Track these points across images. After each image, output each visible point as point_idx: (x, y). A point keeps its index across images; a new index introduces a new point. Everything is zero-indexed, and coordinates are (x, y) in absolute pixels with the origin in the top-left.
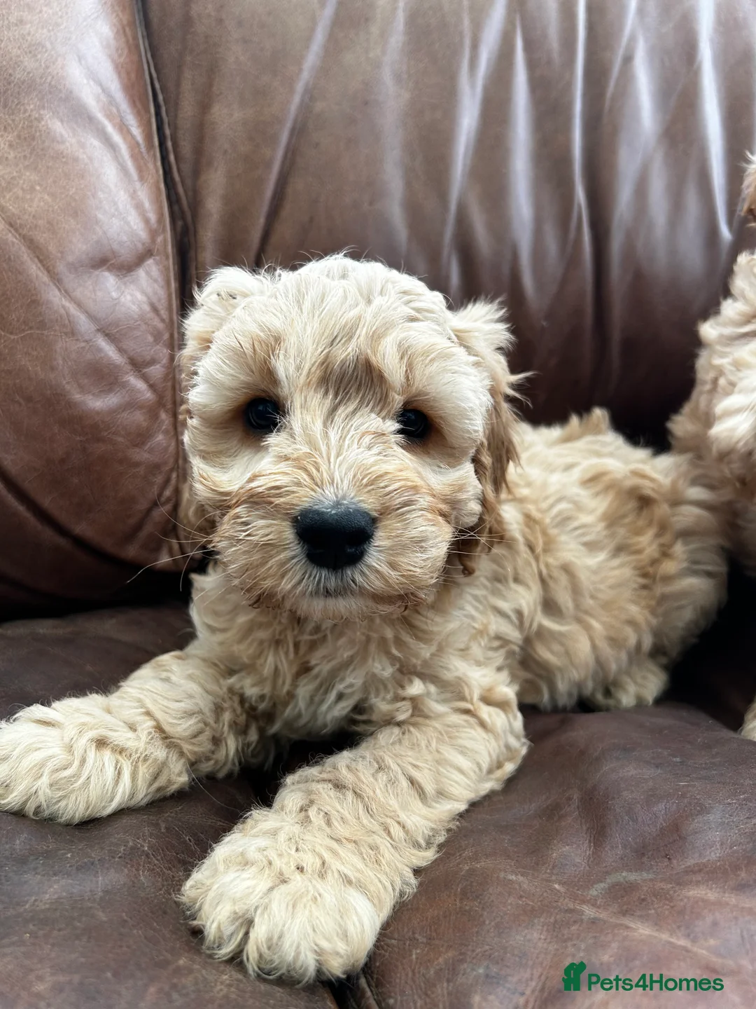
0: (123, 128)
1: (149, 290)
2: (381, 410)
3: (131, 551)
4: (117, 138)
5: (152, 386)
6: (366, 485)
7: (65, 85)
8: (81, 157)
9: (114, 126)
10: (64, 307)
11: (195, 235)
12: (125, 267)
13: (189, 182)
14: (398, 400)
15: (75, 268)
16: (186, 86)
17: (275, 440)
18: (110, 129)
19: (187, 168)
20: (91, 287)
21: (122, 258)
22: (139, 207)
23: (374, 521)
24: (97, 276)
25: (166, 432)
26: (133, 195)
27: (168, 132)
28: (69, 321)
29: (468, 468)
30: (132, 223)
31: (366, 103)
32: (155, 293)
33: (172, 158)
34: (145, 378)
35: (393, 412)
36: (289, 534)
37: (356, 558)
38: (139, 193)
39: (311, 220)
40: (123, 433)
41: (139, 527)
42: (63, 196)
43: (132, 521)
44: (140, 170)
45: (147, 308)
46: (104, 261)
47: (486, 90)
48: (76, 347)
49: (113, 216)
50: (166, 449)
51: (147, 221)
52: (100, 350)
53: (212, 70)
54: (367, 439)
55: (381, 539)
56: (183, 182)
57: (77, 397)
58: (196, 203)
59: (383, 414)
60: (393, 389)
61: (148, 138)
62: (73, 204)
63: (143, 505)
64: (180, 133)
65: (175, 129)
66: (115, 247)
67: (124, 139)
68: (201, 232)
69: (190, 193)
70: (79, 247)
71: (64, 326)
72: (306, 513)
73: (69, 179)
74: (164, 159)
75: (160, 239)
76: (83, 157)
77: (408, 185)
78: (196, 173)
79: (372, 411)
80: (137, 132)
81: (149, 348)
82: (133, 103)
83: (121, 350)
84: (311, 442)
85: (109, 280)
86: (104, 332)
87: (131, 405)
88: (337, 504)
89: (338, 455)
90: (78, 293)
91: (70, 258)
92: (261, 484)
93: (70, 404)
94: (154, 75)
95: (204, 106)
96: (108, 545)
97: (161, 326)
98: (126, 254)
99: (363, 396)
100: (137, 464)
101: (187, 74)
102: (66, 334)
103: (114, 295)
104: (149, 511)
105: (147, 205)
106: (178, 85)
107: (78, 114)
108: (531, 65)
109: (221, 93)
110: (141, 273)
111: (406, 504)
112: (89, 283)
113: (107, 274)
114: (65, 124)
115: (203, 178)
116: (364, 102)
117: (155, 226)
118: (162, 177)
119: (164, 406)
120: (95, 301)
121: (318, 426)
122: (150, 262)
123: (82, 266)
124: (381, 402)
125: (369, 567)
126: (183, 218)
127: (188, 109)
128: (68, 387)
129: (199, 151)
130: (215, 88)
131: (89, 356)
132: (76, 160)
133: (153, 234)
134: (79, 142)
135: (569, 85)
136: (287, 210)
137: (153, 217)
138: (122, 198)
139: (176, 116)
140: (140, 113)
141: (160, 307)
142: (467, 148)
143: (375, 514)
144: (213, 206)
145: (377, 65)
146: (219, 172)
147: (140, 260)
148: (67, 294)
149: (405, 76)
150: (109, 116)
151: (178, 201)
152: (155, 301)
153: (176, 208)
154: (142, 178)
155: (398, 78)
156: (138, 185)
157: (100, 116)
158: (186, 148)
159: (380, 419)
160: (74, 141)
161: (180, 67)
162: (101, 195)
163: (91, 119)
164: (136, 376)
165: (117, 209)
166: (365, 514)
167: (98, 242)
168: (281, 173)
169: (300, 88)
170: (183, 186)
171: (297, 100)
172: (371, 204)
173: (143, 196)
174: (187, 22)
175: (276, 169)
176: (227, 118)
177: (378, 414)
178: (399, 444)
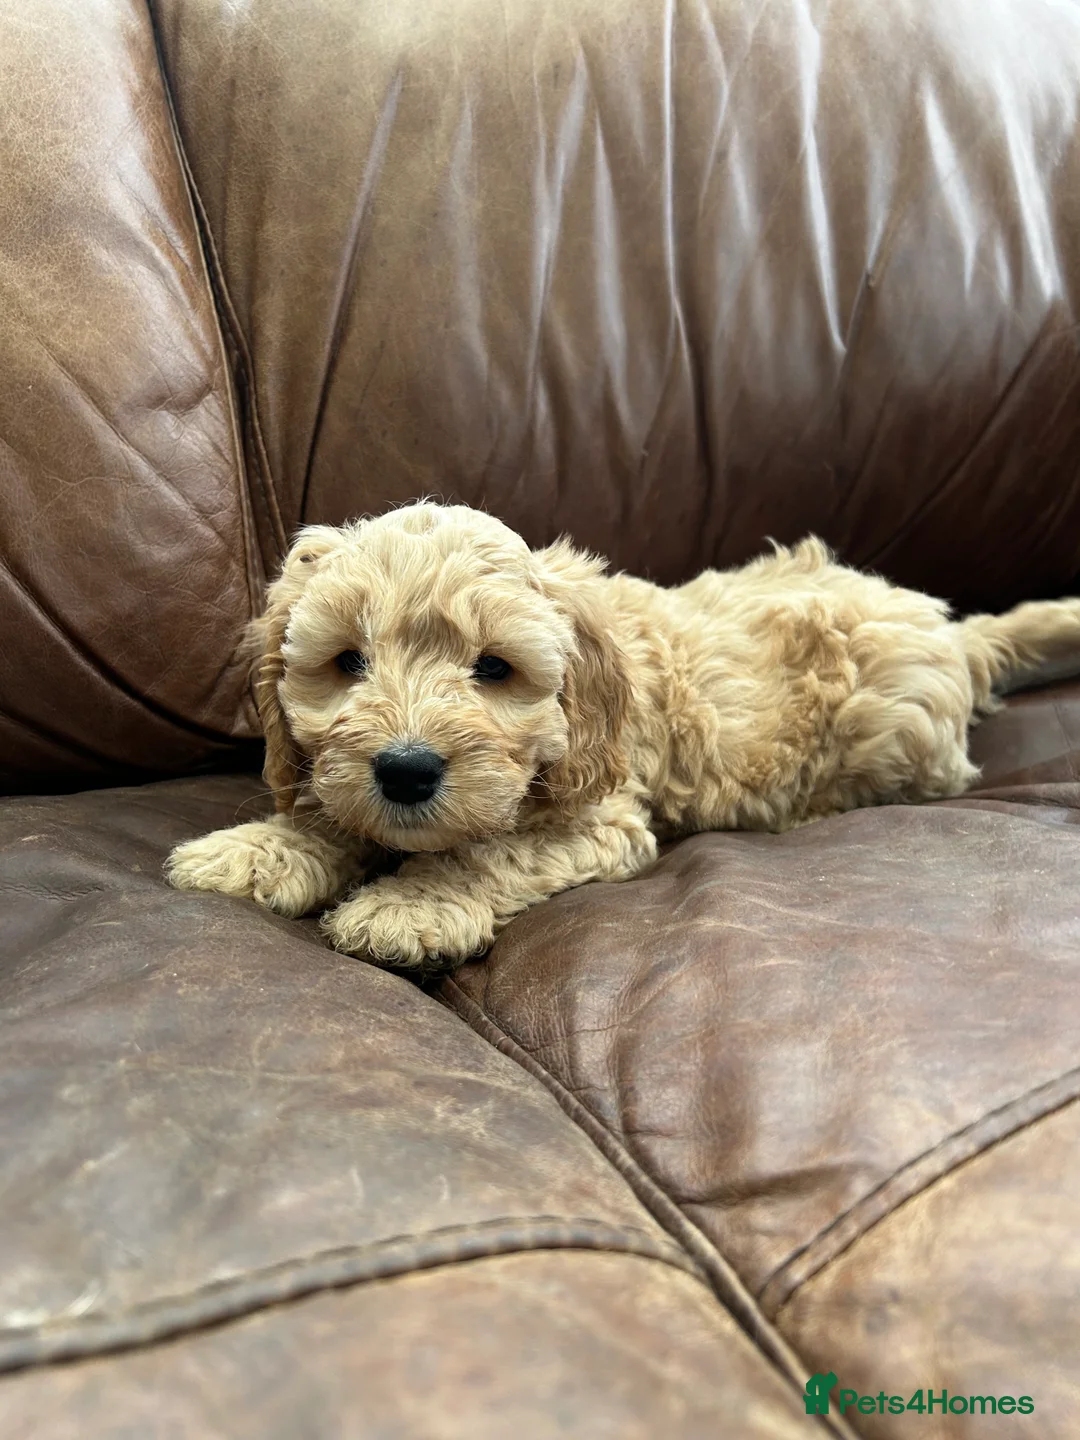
0: (170, 252)
1: (211, 430)
2: (458, 658)
3: (205, 716)
4: (165, 262)
5: (220, 534)
6: (439, 730)
7: (107, 209)
8: (130, 286)
9: (162, 249)
10: (122, 450)
11: (253, 366)
12: (184, 405)
13: (243, 307)
15: (130, 407)
16: (234, 200)
18: (157, 253)
19: (240, 292)
20: (149, 429)
21: (180, 395)
22: (193, 337)
23: (443, 763)
24: (155, 415)
25: (238, 584)
26: (187, 325)
27: (215, 252)
28: (129, 466)
29: (551, 703)
30: (188, 357)
31: (435, 215)
32: (217, 432)
33: (222, 280)
34: (212, 525)
35: (470, 659)
36: (368, 774)
37: (428, 795)
38: (193, 322)
39: (383, 345)
40: (192, 585)
41: (211, 689)
42: (114, 330)
43: (205, 682)
44: (192, 296)
45: (209, 448)
46: (162, 399)
47: (565, 195)
48: (138, 494)
49: (168, 349)
50: (238, 603)
51: (203, 353)
52: (162, 496)
53: (262, 183)
55: (450, 780)
56: (235, 307)
57: (141, 547)
58: (253, 331)
59: (460, 662)
60: (470, 641)
61: (196, 259)
62: (125, 339)
63: (217, 664)
64: (228, 252)
65: (223, 249)
66: (172, 383)
67: (173, 263)
68: (260, 362)
69: (246, 321)
70: (134, 384)
71: (124, 471)
72: (383, 757)
73: (119, 311)
74: (214, 281)
75: (217, 372)
76: (131, 286)
77: (486, 303)
78: (251, 297)
79: (449, 660)
80: (183, 254)
81: (214, 492)
82: (178, 224)
83: (184, 496)
84: (392, 690)
85: (168, 420)
86: (165, 477)
87: (199, 556)
88: (409, 747)
89: (415, 702)
90: (135, 436)
91: (126, 398)
93: (133, 555)
94: (195, 188)
95: (256, 223)
96: (180, 706)
97: (225, 467)
98: (184, 392)
99: (441, 647)
100: (208, 620)
101: (234, 187)
102: (127, 479)
103: (174, 436)
104: (223, 670)
105: (202, 335)
106: (224, 198)
107: (125, 241)
108: (615, 166)
109: (274, 208)
110: (200, 410)
111: (475, 748)
112: (147, 424)
113: (164, 413)
114: (111, 252)
115: (259, 302)
116: (434, 214)
117: (211, 358)
118: (213, 302)
119: (234, 555)
120: (154, 444)
121: (397, 675)
122: (210, 397)
123: (138, 406)
124: (458, 653)
125: (440, 803)
126: (239, 347)
127: (237, 227)
128: (131, 537)
129: (253, 273)
130: (266, 203)
131: (152, 503)
132: (125, 290)
133: (210, 366)
134: (126, 270)
135: (659, 186)
136: (353, 336)
137: (208, 348)
138: (176, 331)
139: (224, 234)
140: (186, 234)
141: (222, 447)
142: (548, 262)
143: (444, 757)
144: (272, 333)
145: (445, 172)
146: (276, 295)
147: (199, 396)
148: (124, 436)
149: (476, 183)
150: (156, 240)
151: (232, 329)
152: (217, 440)
153: (230, 336)
154: (194, 306)
155: (469, 186)
156: (191, 313)
157: (148, 241)
158: (238, 268)
159: (456, 667)
160: (120, 269)
161: (225, 178)
162: (153, 328)
163: (138, 244)
164: (203, 523)
165: (171, 342)
166: (435, 756)
167: (154, 379)
168: (345, 293)
169: (361, 199)
170: (236, 312)
171: (359, 213)
172: (446, 326)
173: (197, 325)
174: (230, 127)
175: (340, 289)
176: (282, 235)
177: (455, 664)
178: (475, 688)
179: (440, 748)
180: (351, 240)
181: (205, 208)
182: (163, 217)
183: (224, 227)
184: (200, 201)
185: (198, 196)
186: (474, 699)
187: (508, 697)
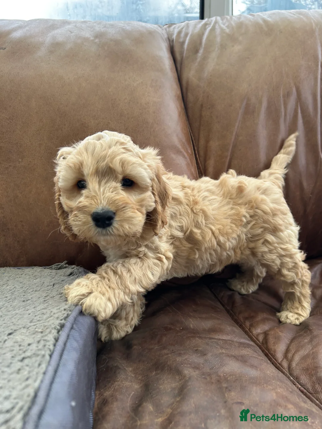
0: (187, 152)
2: (116, 180)
4: (186, 155)
6: (111, 203)
14: (120, 177)
16: (202, 135)
17: (84, 192)
19: (202, 159)
23: (114, 214)
27: (196, 148)
29: (149, 193)
35: (120, 180)
36: (90, 219)
37: (110, 225)
53: (209, 131)
54: (111, 190)
55: (117, 218)
56: (201, 163)
59: (117, 181)
64: (200, 149)
65: (198, 148)
69: (203, 166)
72: (94, 213)
78: (205, 160)
79: (113, 181)
80: (189, 151)
84: (95, 192)
88: (103, 209)
89: (103, 195)
92: (81, 205)
94: (191, 132)
95: (207, 141)
99: (110, 177)
101: (202, 132)
105: (194, 172)
106: (199, 135)
108: (304, 117)
109: (212, 138)
111: (124, 207)
115: (208, 162)
118: (195, 162)
121: (97, 187)
124: (116, 178)
125: (114, 227)
127: (202, 142)
129: (206, 154)
130: (210, 136)
139: (198, 144)
143: (114, 211)
144: (211, 170)
145: (257, 124)
146: (212, 160)
149: (265, 126)
151: (200, 168)
156: (191, 167)
157: (183, 150)
158: (202, 153)
159: (115, 183)
160: (177, 159)
161: (199, 130)
163: (181, 152)
166: (111, 212)
168: (230, 159)
169: (234, 133)
170: (201, 164)
171: (233, 138)
172: (257, 166)
173: (193, 170)
174: (201, 116)
175: (229, 158)
176: (214, 145)
177: (115, 182)
178: (122, 190)
179: (112, 209)
180: (232, 145)
181: (193, 137)
182: (186, 143)
183: (198, 142)
184: (192, 135)
185: (191, 134)
186: (122, 193)
187: (134, 192)
